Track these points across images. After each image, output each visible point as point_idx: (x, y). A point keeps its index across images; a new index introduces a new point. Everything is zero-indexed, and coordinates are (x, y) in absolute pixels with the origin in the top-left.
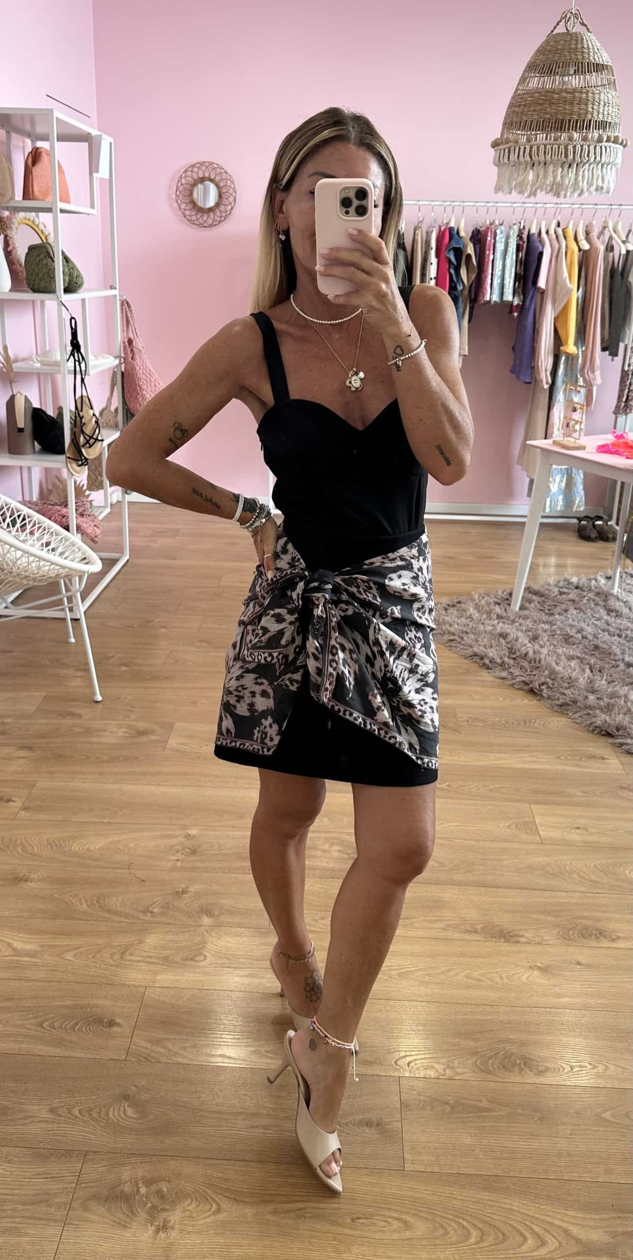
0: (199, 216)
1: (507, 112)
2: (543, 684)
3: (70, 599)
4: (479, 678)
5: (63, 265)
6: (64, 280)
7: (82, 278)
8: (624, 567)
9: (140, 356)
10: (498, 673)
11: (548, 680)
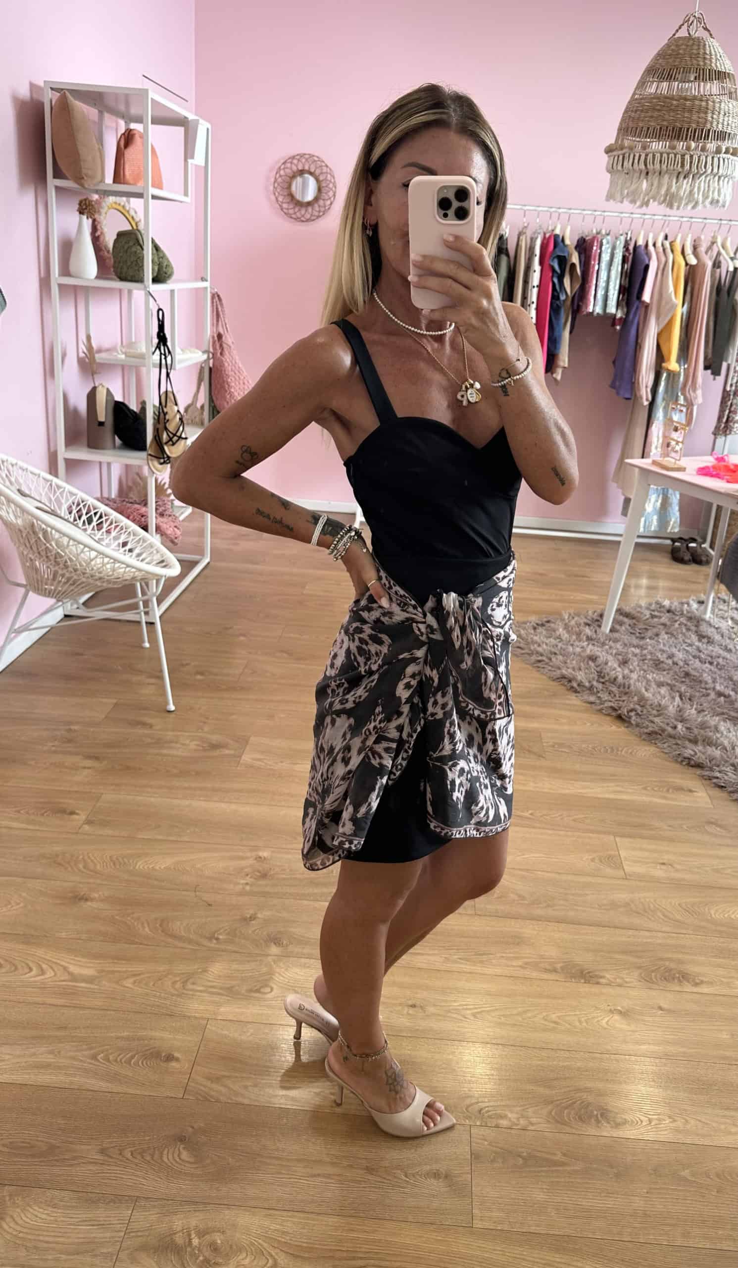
0: (297, 210)
1: (623, 117)
2: (632, 710)
3: (146, 604)
4: (567, 702)
5: (153, 254)
6: (153, 270)
7: (172, 268)
8: (717, 592)
9: (229, 353)
10: (586, 697)
11: (637, 707)
